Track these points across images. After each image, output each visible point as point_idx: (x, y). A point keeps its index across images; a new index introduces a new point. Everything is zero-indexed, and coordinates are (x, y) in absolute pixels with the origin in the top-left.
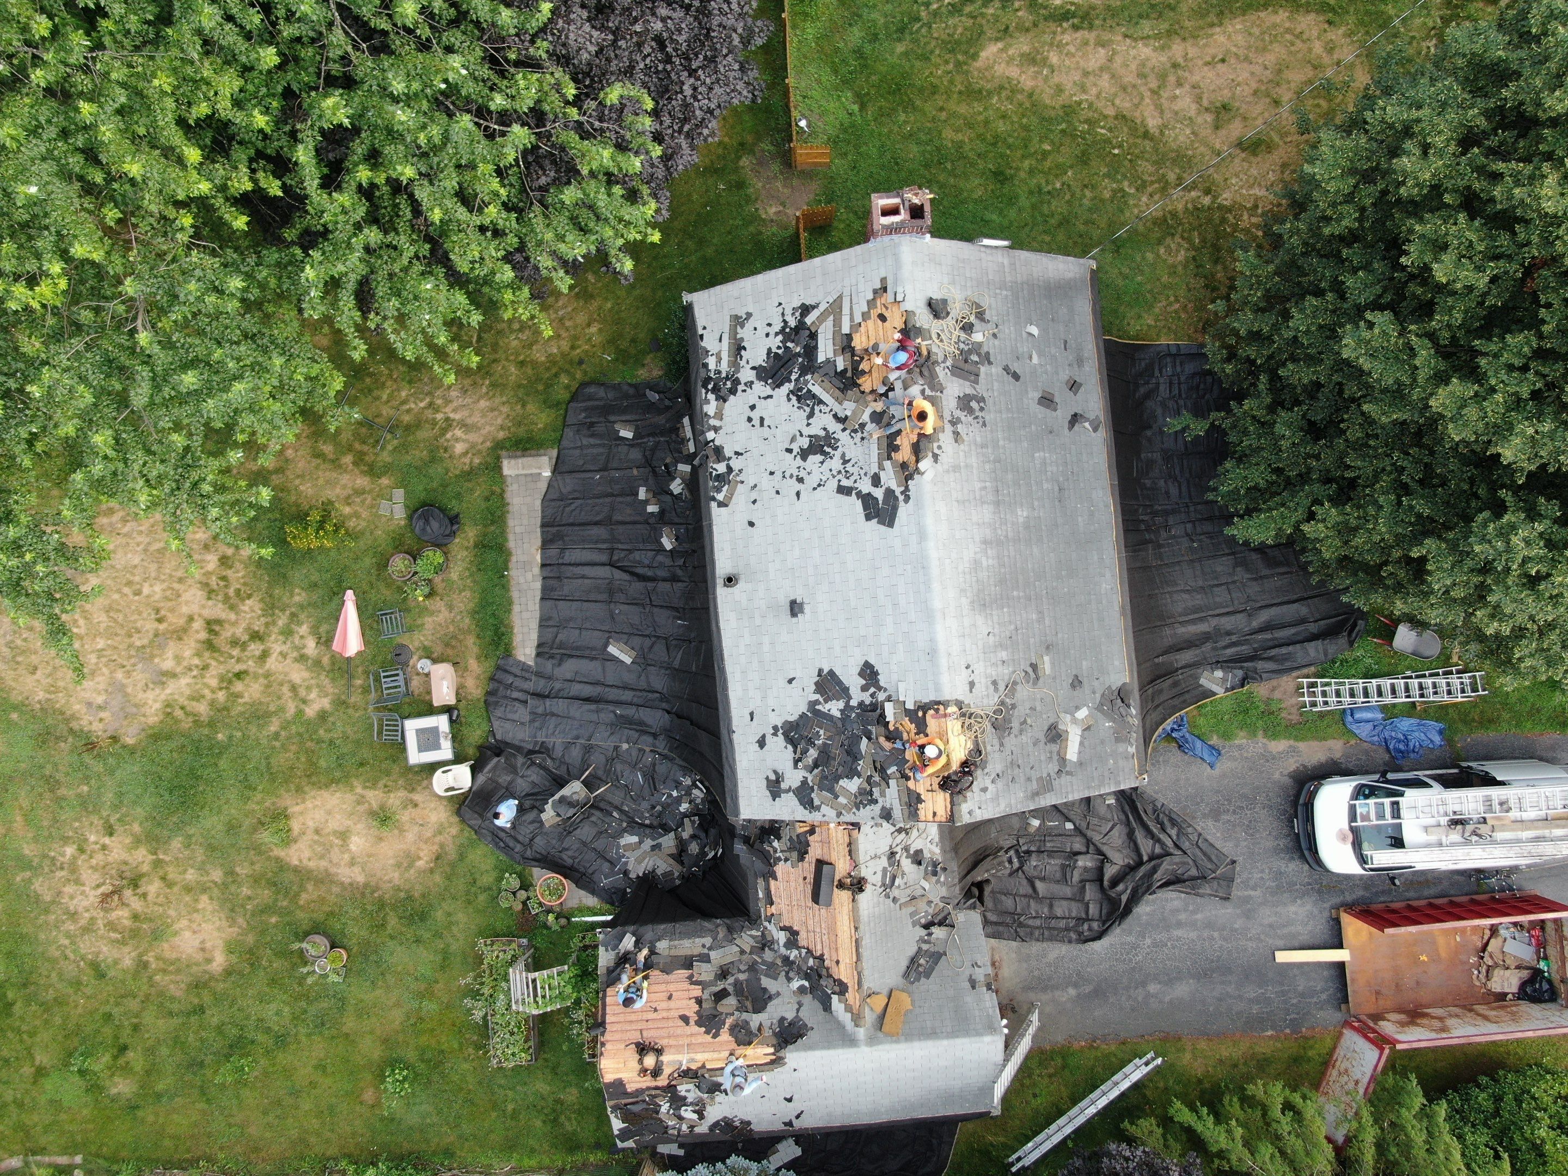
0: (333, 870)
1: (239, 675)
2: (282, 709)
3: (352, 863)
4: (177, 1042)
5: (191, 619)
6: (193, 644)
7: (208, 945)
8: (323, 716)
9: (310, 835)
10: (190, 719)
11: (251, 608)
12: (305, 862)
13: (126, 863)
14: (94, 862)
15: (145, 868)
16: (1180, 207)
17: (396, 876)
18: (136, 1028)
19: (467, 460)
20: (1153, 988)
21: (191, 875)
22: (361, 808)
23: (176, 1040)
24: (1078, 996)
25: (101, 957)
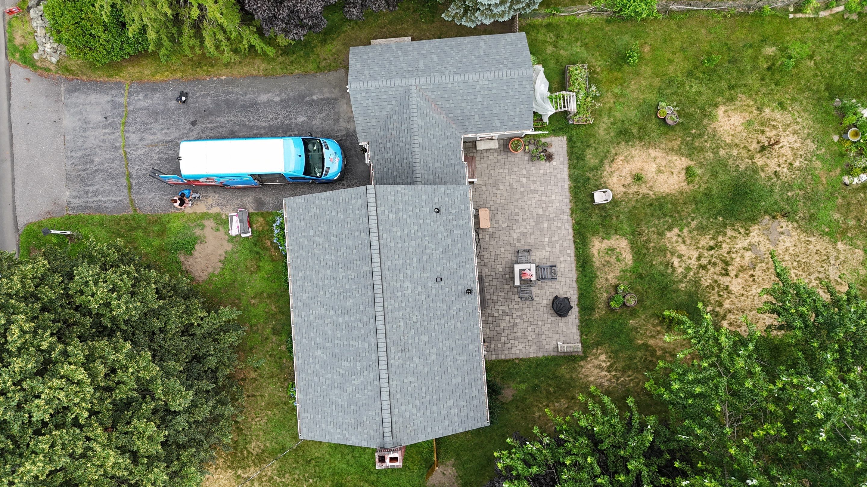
0: (664, 155)
1: (711, 248)
2: (690, 232)
3: (655, 158)
4: (741, 72)
5: (736, 276)
6: (736, 264)
7: (726, 119)
8: (670, 229)
9: (675, 171)
10: (736, 227)
11: (706, 281)
12: (678, 158)
13: (768, 158)
14: (784, 158)
15: (758, 156)
16: (252, 469)
17: (634, 152)
18: (763, 79)
19: (599, 351)
20: (277, 99)
21: (735, 152)
22: (651, 184)
23: (742, 73)
24: (312, 95)
25: (780, 112)
